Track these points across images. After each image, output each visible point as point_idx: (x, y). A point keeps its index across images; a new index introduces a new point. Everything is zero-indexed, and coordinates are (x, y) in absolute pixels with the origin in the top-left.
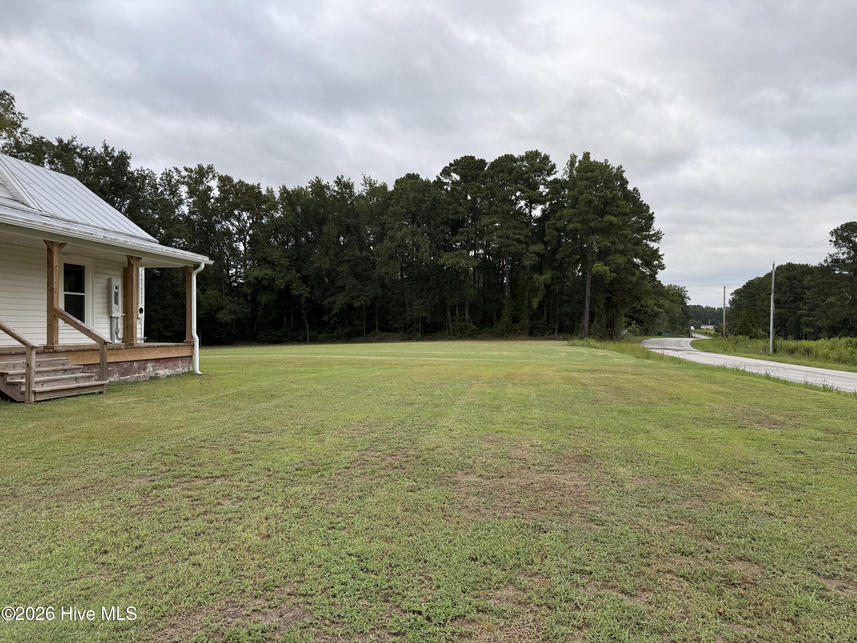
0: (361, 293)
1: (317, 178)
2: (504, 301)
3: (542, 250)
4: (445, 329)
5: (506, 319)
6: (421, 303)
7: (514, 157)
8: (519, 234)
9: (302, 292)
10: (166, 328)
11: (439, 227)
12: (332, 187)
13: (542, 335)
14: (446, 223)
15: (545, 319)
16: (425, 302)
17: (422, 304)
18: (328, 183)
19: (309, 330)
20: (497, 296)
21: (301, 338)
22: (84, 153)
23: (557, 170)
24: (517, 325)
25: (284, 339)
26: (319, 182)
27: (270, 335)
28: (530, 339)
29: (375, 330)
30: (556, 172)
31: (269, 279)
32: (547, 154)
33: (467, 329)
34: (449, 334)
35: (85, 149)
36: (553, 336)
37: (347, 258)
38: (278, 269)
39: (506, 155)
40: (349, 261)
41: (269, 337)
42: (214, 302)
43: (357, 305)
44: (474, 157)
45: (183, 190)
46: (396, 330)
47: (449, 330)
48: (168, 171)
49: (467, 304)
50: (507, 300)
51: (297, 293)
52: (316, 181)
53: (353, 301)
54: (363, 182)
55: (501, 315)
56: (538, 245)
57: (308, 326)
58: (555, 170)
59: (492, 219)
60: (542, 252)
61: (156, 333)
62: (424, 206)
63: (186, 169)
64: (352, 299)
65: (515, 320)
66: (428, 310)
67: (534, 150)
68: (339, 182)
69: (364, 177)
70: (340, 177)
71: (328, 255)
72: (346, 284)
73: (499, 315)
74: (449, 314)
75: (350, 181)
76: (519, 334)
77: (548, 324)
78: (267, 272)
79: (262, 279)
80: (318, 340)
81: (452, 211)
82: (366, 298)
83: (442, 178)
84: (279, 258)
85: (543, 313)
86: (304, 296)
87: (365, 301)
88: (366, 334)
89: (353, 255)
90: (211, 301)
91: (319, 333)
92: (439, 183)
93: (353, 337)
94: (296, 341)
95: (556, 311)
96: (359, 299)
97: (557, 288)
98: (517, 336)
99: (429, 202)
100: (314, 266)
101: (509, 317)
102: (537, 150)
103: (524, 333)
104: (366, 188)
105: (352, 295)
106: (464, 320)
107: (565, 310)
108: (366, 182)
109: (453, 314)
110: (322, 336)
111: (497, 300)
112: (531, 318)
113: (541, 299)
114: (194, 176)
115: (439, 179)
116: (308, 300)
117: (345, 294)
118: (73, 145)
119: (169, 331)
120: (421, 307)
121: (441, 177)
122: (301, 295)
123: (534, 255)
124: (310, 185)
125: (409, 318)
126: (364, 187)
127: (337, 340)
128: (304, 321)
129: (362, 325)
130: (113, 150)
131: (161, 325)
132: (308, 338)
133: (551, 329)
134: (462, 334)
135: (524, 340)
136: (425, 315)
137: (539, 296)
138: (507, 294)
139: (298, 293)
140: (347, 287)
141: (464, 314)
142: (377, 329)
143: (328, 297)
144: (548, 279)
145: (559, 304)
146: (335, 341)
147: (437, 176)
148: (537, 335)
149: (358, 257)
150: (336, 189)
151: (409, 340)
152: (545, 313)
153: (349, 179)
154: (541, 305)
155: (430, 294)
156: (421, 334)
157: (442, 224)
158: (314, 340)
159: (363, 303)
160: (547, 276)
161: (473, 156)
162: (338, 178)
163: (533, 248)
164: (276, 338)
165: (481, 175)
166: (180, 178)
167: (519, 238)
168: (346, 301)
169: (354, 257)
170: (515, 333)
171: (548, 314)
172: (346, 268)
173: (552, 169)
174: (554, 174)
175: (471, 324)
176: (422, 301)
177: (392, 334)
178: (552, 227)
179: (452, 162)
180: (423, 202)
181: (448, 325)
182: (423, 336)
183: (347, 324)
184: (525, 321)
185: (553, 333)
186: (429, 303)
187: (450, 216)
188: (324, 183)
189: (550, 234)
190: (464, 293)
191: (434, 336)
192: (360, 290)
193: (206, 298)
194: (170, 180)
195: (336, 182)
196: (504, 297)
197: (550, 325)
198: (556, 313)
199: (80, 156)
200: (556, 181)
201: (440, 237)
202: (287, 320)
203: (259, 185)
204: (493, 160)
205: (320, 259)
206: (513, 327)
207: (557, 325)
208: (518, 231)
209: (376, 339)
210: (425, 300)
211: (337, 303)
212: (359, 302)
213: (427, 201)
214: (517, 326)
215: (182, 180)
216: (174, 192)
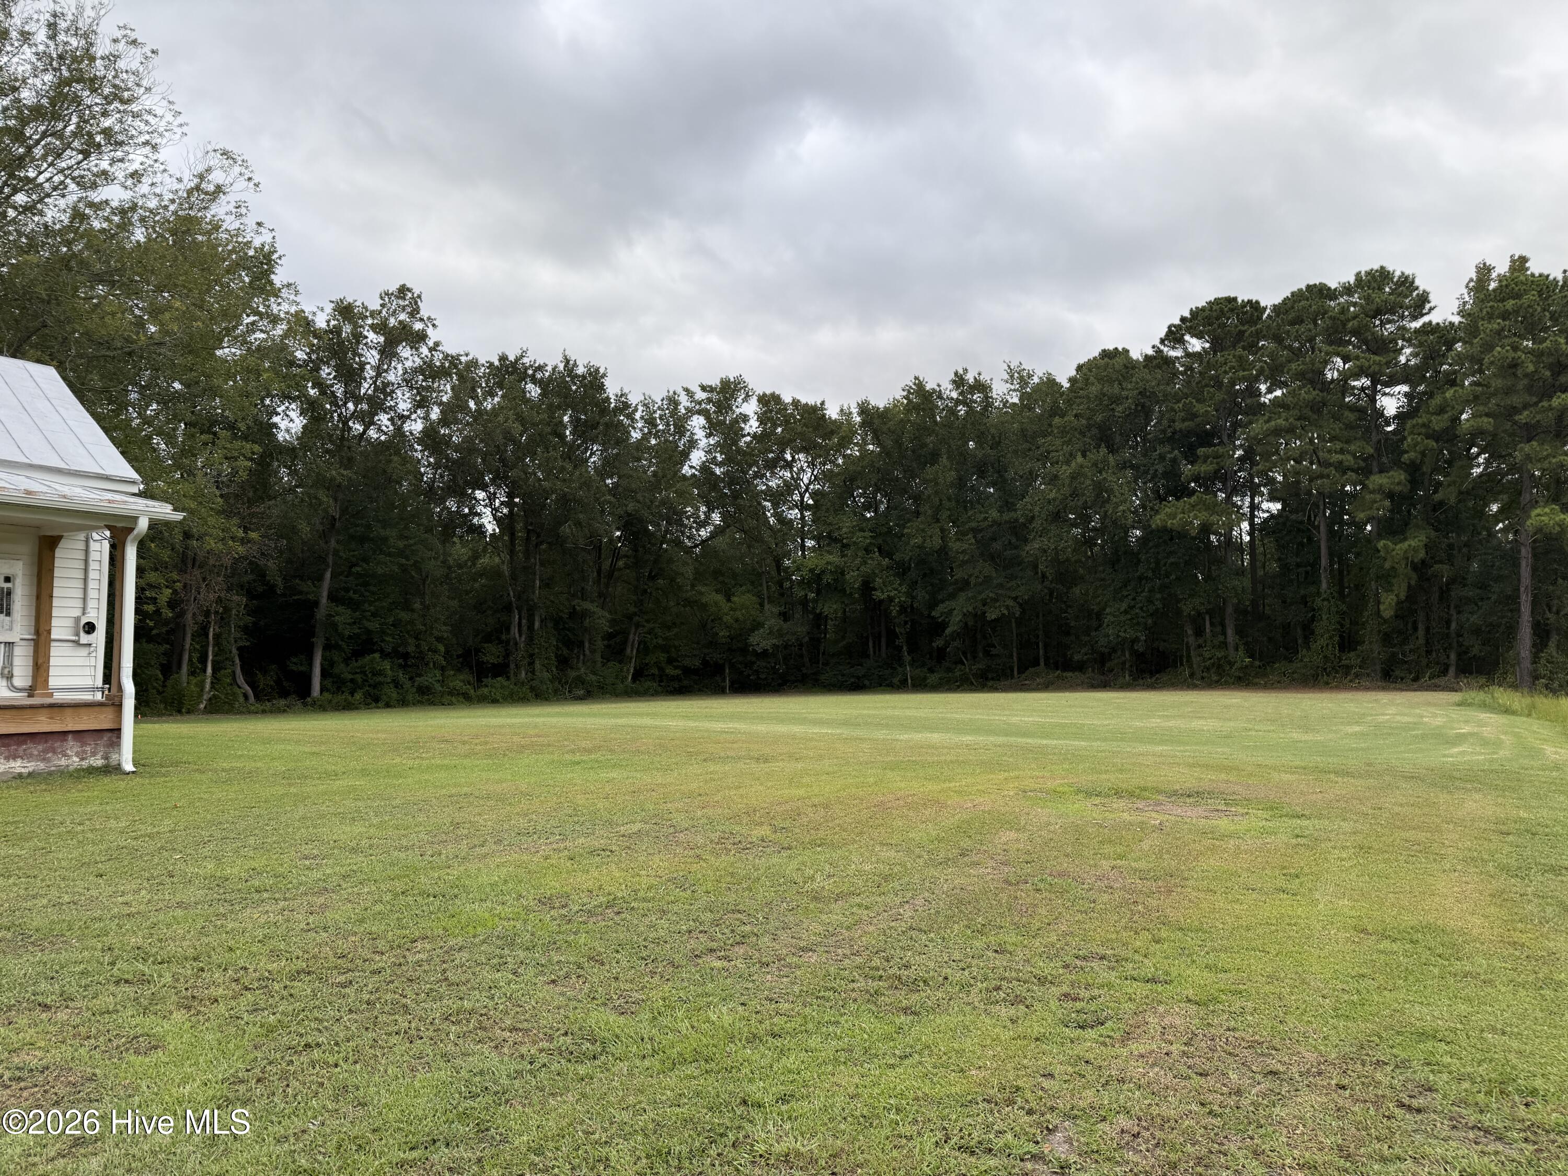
0: (1000, 592)
1: (916, 378)
2: (1318, 602)
3: (1399, 484)
4: (1182, 664)
5: (1322, 642)
6: (1122, 609)
7: (1329, 289)
8: (1342, 451)
9: (892, 594)
10: (670, 661)
11: (1156, 451)
12: (948, 392)
13: (1416, 679)
14: (1171, 440)
15: (1421, 641)
16: (1131, 607)
17: (1126, 612)
18: (939, 386)
19: (911, 665)
20: (1302, 592)
21: (896, 681)
22: (539, 376)
23: (1432, 304)
24: (1352, 654)
25: (867, 682)
26: (920, 385)
27: (843, 675)
28: (1384, 689)
29: (1038, 665)
30: (1431, 309)
31: (836, 572)
32: (1408, 272)
33: (1231, 664)
34: (1192, 675)
35: (540, 368)
36: (1442, 681)
37: (974, 525)
38: (849, 553)
39: (1308, 287)
40: (975, 531)
41: (840, 678)
42: (743, 615)
43: (993, 617)
44: (1235, 299)
45: (697, 423)
46: (1080, 667)
47: (1191, 667)
48: (671, 393)
49: (1230, 610)
50: (1324, 600)
51: (883, 596)
52: (915, 384)
53: (986, 608)
54: (1006, 377)
55: (1313, 633)
56: (1391, 473)
57: (907, 658)
58: (1428, 306)
59: (1273, 423)
60: (1398, 489)
61: (655, 671)
62: (1120, 408)
63: (703, 388)
64: (984, 605)
65: (1348, 642)
66: (1138, 624)
67: (1376, 267)
68: (959, 381)
69: (1009, 366)
70: (961, 371)
71: (938, 521)
72: (971, 576)
73: (1308, 630)
74: (1190, 632)
75: (982, 378)
76: (1357, 676)
77: (1429, 652)
78: (830, 558)
79: (823, 572)
80: (926, 686)
81: (1182, 414)
82: (1010, 603)
83: (1165, 349)
84: (850, 532)
85: (1415, 629)
86: (897, 600)
87: (1007, 607)
88: (1018, 673)
89: (986, 519)
90: (738, 614)
91: (931, 670)
92: (1157, 361)
93: (993, 679)
94: (888, 685)
95: (1448, 623)
96: (998, 604)
97: (1444, 571)
98: (1351, 681)
99: (1130, 401)
100: (912, 543)
101: (1331, 638)
102: (1382, 267)
103: (1368, 675)
104: (1013, 387)
105: (983, 596)
106: (1224, 645)
107: (1468, 619)
108: (1012, 377)
109: (1199, 632)
110: (933, 678)
111: (1304, 601)
112: (1386, 639)
113: (1403, 596)
114: (715, 397)
115: (1159, 351)
116: (903, 609)
117: (970, 595)
118: (523, 364)
119: (676, 668)
120: (1122, 618)
121: (1162, 347)
122: (891, 599)
123: (1378, 497)
124: (905, 393)
125: (1103, 641)
126: (1008, 385)
127: (961, 685)
128: (902, 647)
129: (1011, 656)
130: (575, 365)
131: (663, 657)
132: (909, 681)
133: (1438, 663)
134: (1220, 674)
135: (1367, 689)
136: (1130, 634)
137: (1395, 588)
138: (1324, 585)
139: (885, 596)
140: (973, 581)
141: (1224, 633)
142: (1042, 663)
143: (942, 601)
144: (1415, 550)
145: (1456, 607)
146: (958, 687)
147: (1153, 347)
148: (1402, 679)
149: (994, 522)
150: (954, 395)
151: (1105, 687)
152: (1421, 627)
153: (980, 374)
154: (1405, 611)
155: (1143, 591)
156: (1130, 676)
157: (1162, 442)
158: (920, 686)
159: (1006, 612)
160: (1413, 543)
161: (1232, 296)
162: (956, 374)
163: (1377, 480)
164: (852, 680)
165: (1247, 334)
166: (693, 404)
167: (1341, 462)
168: (970, 609)
169: (986, 523)
170: (1347, 674)
171: (1428, 629)
172: (970, 544)
173: (1421, 303)
174: (1426, 314)
175: (1241, 653)
176: (1124, 606)
177: (1070, 674)
178: (1423, 430)
179: (1187, 314)
180: (1116, 400)
181: (1189, 656)
182: (1134, 680)
183: (981, 655)
184: (1372, 646)
185: (1445, 672)
186: (1141, 608)
187: (1178, 425)
188: (928, 387)
189: (1415, 446)
190: (1220, 587)
191: (1157, 679)
192: (1001, 586)
193: (732, 609)
194: (676, 408)
195: (954, 382)
196: (1319, 594)
197: (1434, 654)
198: (1448, 628)
199: (534, 380)
200: (1429, 329)
201: (1156, 470)
202: (874, 647)
203: (823, 403)
204: (1278, 300)
205: (923, 530)
206: (1341, 660)
207: (1453, 656)
208: (1338, 445)
209: (1038, 684)
210: (1133, 603)
211: (955, 612)
212: (997, 611)
213: (1127, 398)
214: (1352, 658)
215: (697, 407)
216: (681, 429)
